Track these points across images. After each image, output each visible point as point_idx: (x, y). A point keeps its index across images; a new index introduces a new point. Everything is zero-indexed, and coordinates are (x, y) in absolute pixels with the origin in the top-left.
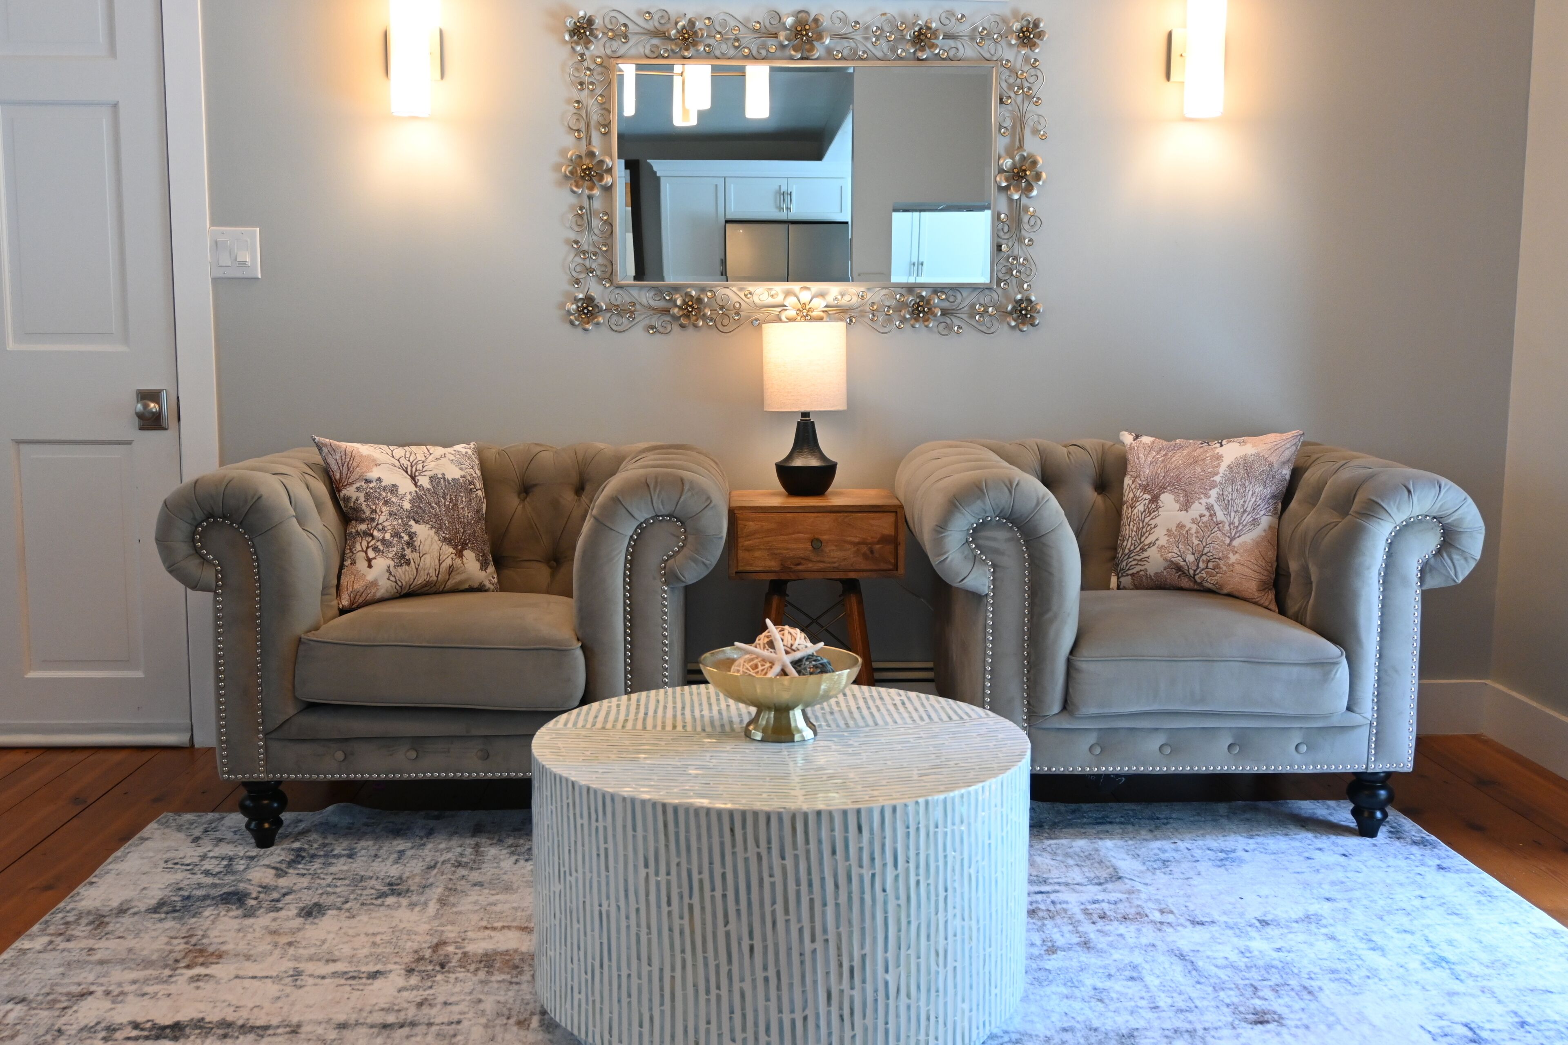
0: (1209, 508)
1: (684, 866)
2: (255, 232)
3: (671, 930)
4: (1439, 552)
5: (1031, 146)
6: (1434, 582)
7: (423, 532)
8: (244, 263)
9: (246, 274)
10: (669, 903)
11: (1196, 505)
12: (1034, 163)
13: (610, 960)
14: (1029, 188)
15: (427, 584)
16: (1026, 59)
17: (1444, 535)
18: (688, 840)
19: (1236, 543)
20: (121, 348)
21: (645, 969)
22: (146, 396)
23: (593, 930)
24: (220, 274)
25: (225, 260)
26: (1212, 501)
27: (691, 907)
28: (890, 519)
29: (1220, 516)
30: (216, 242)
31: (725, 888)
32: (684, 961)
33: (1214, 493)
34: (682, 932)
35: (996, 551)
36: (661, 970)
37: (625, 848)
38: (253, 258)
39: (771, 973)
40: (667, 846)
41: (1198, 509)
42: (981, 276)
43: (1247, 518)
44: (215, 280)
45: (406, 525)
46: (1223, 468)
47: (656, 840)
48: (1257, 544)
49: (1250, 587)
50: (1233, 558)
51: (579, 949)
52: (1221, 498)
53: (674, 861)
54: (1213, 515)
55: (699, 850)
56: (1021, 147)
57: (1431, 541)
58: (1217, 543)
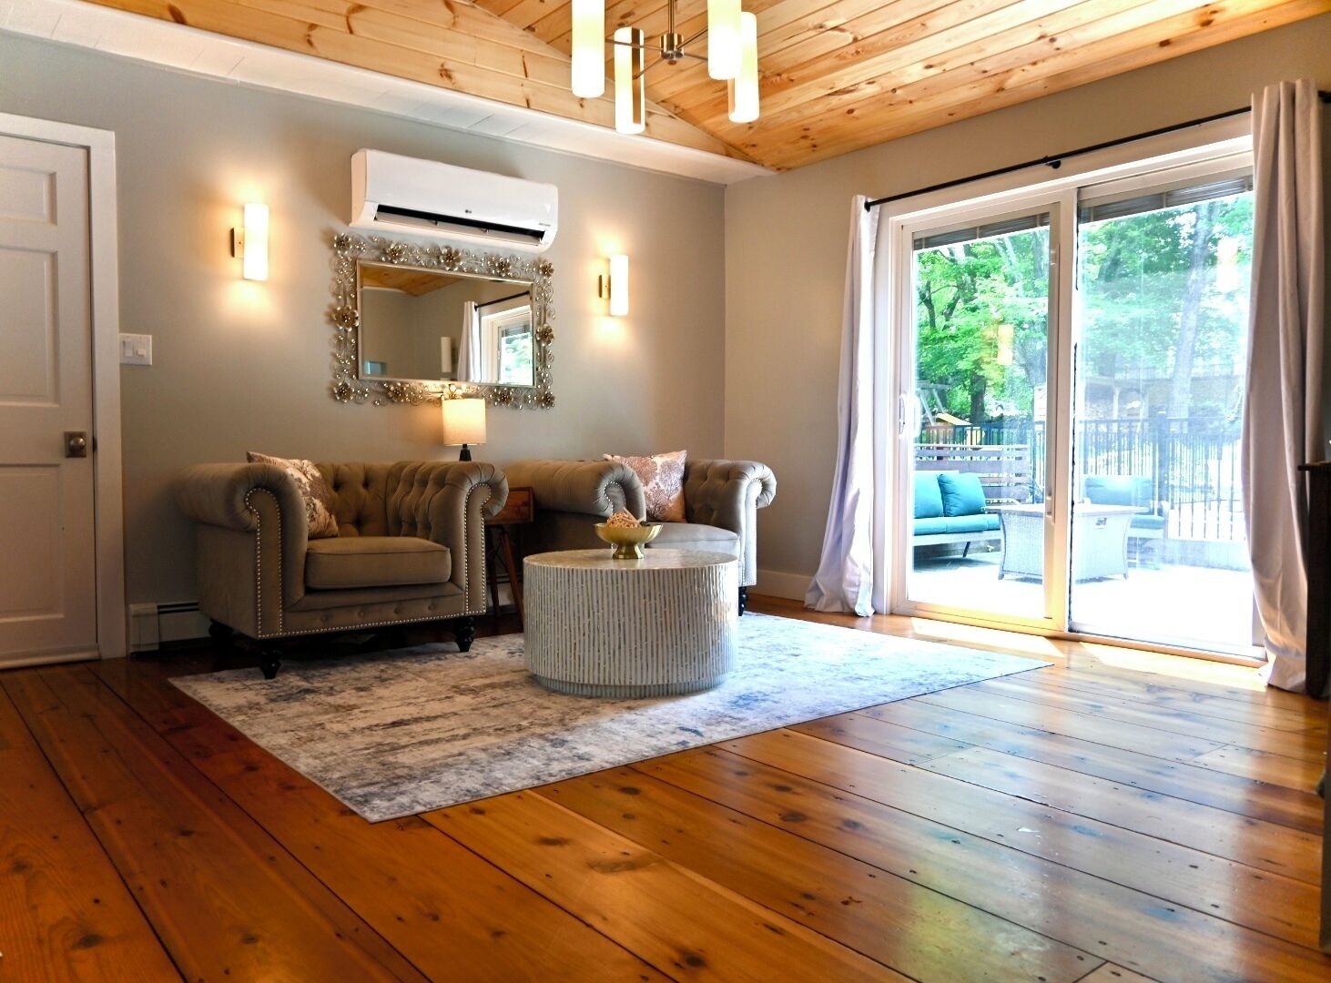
0: (657, 484)
1: (662, 595)
2: (148, 340)
3: (656, 623)
4: (762, 493)
5: (550, 323)
6: (761, 505)
7: (317, 501)
8: (142, 356)
9: (143, 363)
10: (656, 612)
11: (651, 483)
12: (551, 330)
13: (625, 643)
14: (549, 342)
15: (320, 533)
16: (545, 281)
17: (763, 485)
18: (664, 583)
19: (671, 498)
20: (55, 406)
21: (644, 643)
22: (70, 436)
23: (614, 633)
24: (126, 361)
25: (129, 353)
26: (658, 481)
27: (665, 612)
28: (526, 493)
29: (662, 487)
30: (124, 343)
31: (679, 601)
32: (662, 636)
33: (658, 477)
34: (661, 624)
35: (615, 497)
36: (652, 642)
37: (634, 592)
38: (148, 352)
39: (695, 635)
40: (655, 588)
41: (652, 485)
42: (529, 382)
43: (674, 488)
44: (122, 366)
45: (311, 499)
46: (659, 467)
47: (650, 586)
48: (679, 498)
49: (679, 516)
50: (671, 505)
51: (604, 644)
52: (661, 479)
53: (658, 594)
54: (659, 487)
55: (669, 588)
56: (545, 322)
57: (759, 487)
58: (662, 499)
